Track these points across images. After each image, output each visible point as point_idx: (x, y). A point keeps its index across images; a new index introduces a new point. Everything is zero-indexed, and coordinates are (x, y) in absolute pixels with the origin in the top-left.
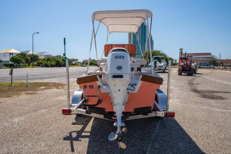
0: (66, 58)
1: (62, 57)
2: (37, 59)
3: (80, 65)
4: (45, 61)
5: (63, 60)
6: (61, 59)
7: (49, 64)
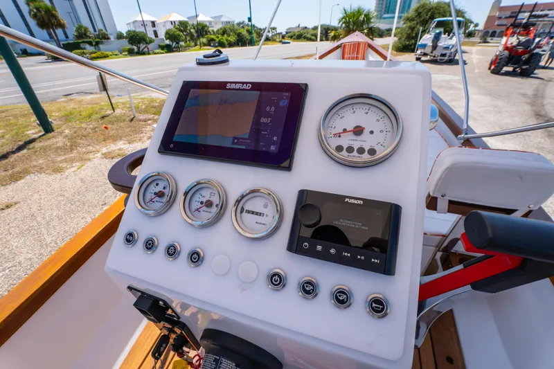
0: (253, 26)
1: (248, 25)
2: (207, 32)
3: (278, 40)
4: (220, 36)
5: (248, 31)
6: (246, 29)
7: (225, 41)
